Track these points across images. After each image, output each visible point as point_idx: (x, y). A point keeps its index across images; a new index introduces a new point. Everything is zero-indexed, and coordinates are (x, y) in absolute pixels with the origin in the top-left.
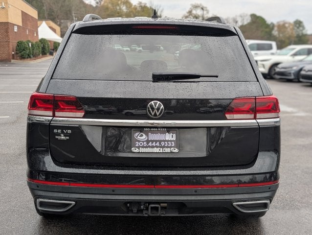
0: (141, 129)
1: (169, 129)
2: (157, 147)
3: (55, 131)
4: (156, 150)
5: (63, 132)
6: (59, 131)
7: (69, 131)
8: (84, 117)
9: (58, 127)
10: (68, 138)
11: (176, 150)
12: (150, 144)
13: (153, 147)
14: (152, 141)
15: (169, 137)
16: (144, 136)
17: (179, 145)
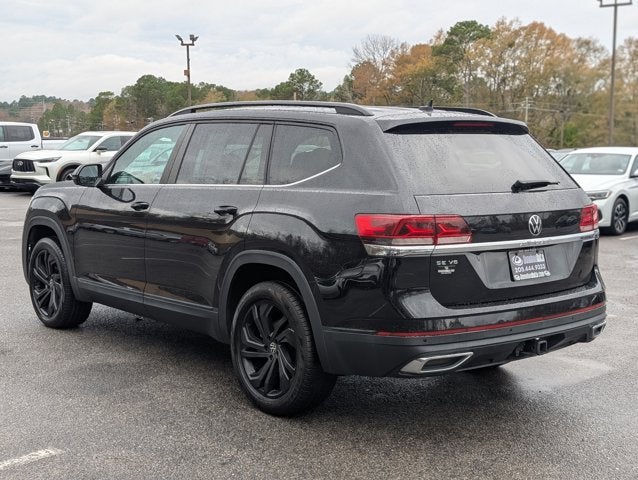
0: (516, 250)
1: (538, 248)
2: (533, 271)
3: (438, 263)
4: (533, 275)
5: (448, 264)
6: (444, 263)
7: (456, 262)
8: (472, 242)
9: (441, 258)
10: (453, 270)
11: (548, 274)
12: (527, 269)
13: (529, 272)
14: (528, 265)
15: (539, 258)
16: (520, 260)
17: (548, 265)
